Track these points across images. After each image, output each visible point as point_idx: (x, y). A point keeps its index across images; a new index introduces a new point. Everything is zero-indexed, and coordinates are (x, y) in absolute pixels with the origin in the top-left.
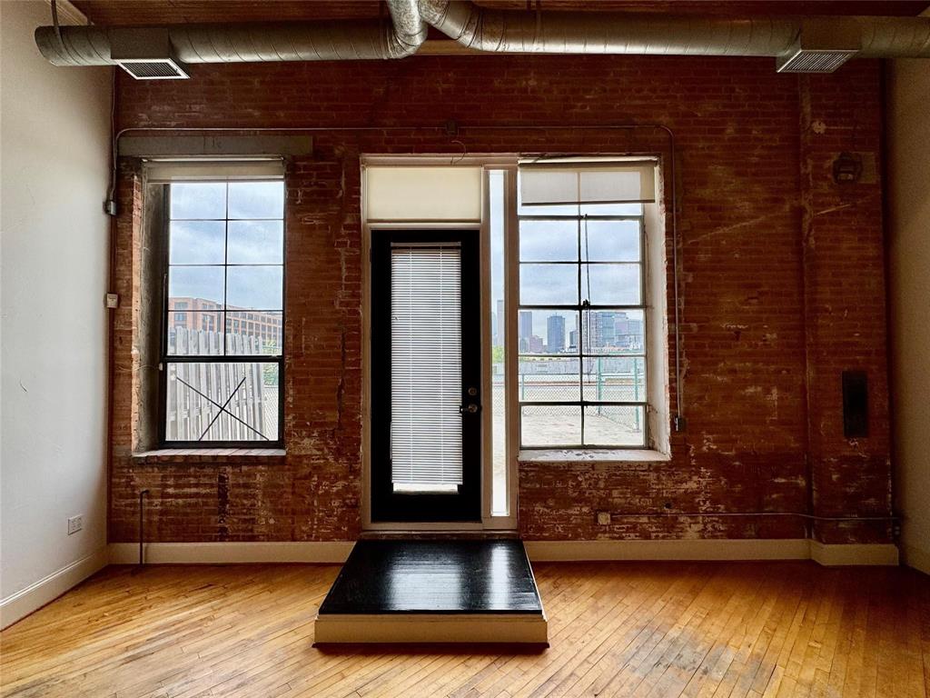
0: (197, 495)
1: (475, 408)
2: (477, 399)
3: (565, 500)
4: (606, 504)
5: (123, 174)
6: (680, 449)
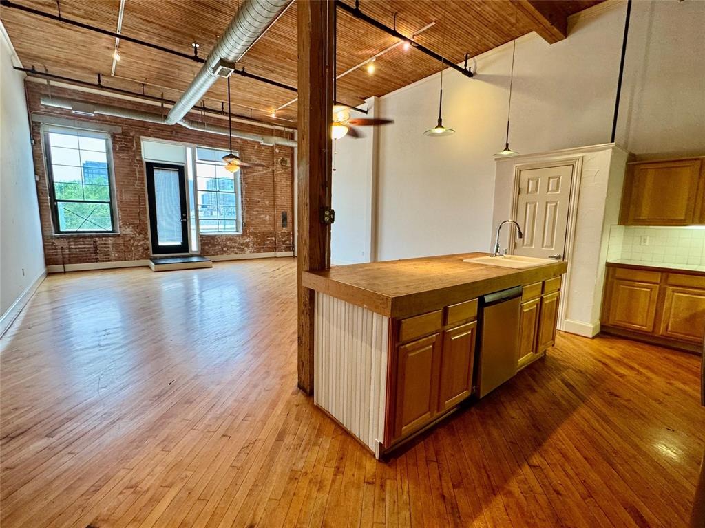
0: (84, 248)
1: (185, 220)
2: (186, 217)
3: (214, 245)
4: (225, 246)
5: (34, 128)
6: (244, 231)
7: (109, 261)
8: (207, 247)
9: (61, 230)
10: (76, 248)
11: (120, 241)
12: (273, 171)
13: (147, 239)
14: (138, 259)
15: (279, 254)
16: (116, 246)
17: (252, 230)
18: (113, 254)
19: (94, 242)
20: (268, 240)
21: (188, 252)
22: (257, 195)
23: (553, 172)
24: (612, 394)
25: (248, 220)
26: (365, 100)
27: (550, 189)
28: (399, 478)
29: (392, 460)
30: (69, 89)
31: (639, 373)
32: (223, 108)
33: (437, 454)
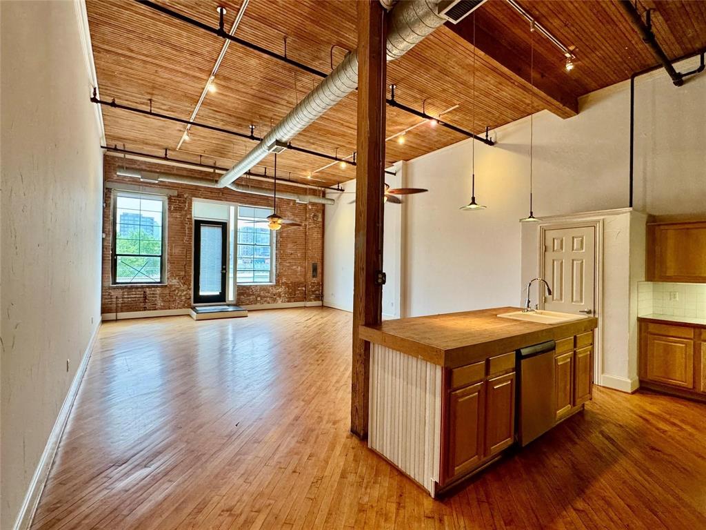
0: (135, 297)
1: (224, 271)
2: (225, 269)
3: (249, 295)
4: (259, 296)
5: (107, 193)
6: (277, 281)
7: (155, 310)
8: (242, 297)
9: (118, 281)
10: (128, 298)
11: (167, 291)
12: (306, 225)
13: (190, 289)
14: (180, 308)
15: (308, 304)
16: (162, 296)
17: (284, 280)
18: (160, 303)
19: (145, 292)
20: (299, 290)
21: (225, 301)
22: (290, 249)
23: (575, 232)
24: (653, 449)
25: (281, 271)
26: (394, 164)
27: (575, 248)
28: (455, 516)
29: (446, 499)
30: (138, 161)
31: (682, 429)
32: (265, 173)
33: (488, 496)
